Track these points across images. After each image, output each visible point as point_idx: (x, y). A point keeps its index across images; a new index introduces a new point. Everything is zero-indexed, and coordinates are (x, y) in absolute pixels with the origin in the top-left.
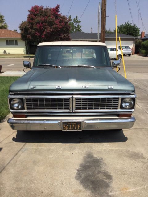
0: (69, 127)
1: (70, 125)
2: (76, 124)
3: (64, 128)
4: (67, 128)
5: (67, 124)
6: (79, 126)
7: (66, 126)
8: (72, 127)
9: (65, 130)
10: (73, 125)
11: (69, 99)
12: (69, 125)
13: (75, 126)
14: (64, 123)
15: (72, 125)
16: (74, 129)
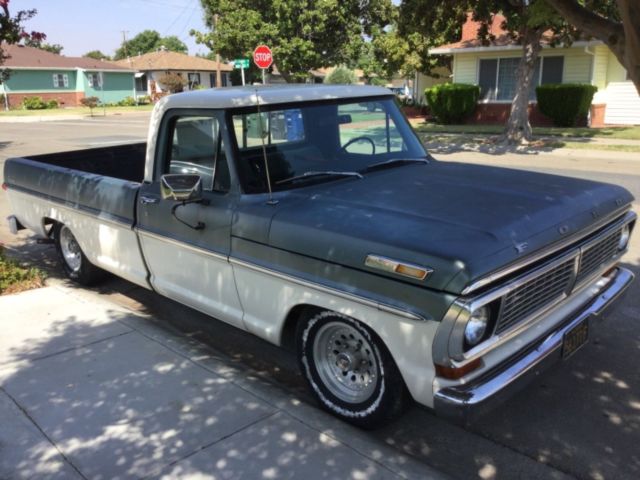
0: (572, 342)
1: (574, 337)
2: (582, 327)
3: (567, 350)
4: (570, 348)
5: (571, 337)
6: (585, 330)
7: (568, 344)
8: (576, 342)
13: (580, 335)
15: (577, 334)
16: (579, 344)
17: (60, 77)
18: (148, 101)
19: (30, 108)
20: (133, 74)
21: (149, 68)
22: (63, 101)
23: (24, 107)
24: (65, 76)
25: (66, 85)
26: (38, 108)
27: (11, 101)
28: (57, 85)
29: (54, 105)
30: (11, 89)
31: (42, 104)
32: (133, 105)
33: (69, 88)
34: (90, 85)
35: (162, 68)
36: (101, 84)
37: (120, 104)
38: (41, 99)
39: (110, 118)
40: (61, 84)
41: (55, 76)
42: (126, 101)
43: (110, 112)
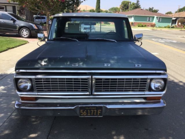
0: (87, 112)
1: (89, 111)
2: (97, 109)
3: (82, 113)
4: (85, 114)
5: (85, 109)
6: (99, 111)
7: (83, 111)
8: (91, 113)
9: (82, 116)
10: (93, 110)
11: (87, 80)
12: (87, 110)
13: (94, 112)
14: (81, 108)
15: (91, 110)
16: (93, 115)
17: (149, 18)
18: (175, 27)
19: (139, 26)
20: (172, 18)
21: (178, 16)
22: (148, 25)
23: (137, 26)
24: (151, 18)
25: (150, 21)
26: (141, 27)
27: (134, 24)
28: (148, 20)
29: (145, 26)
30: (135, 21)
31: (142, 25)
32: (169, 28)
33: (151, 21)
34: (157, 21)
35: (183, 17)
36: (160, 21)
37: (165, 27)
38: (142, 24)
39: (158, 31)
40: (149, 20)
41: (148, 18)
42: (167, 26)
43: (159, 29)
